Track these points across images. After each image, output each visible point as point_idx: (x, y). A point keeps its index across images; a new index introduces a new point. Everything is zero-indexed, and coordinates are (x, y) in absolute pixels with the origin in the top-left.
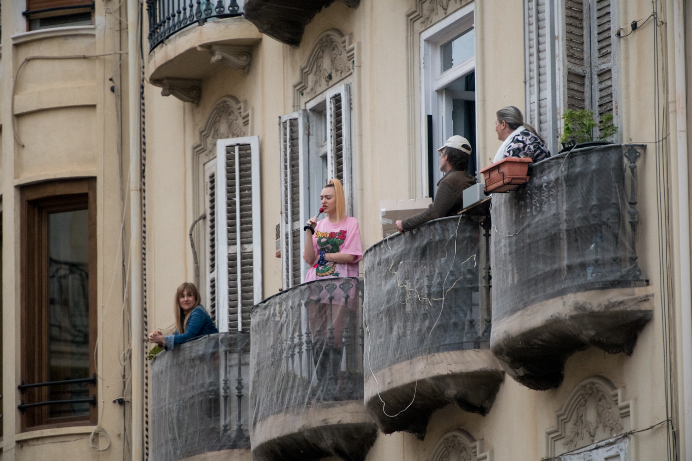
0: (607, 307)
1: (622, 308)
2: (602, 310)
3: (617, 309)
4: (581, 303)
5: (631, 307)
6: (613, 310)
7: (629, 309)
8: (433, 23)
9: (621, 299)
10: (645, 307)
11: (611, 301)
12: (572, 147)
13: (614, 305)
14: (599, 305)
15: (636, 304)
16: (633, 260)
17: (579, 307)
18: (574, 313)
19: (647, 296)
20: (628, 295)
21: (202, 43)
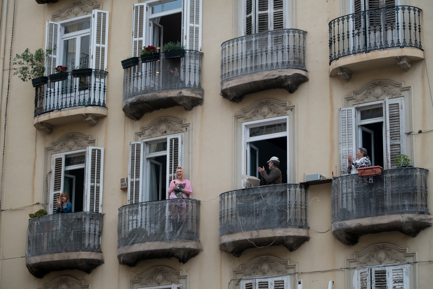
0: (420, 220)
1: (424, 221)
2: (418, 221)
3: (423, 221)
4: (411, 217)
5: (427, 221)
6: (421, 221)
7: (426, 222)
8: (253, 120)
9: (425, 218)
10: (430, 222)
11: (422, 218)
12: (407, 166)
13: (422, 220)
14: (418, 219)
15: (428, 220)
16: (426, 206)
17: (409, 218)
18: (408, 220)
19: (431, 219)
20: (426, 217)
21: (86, 113)
